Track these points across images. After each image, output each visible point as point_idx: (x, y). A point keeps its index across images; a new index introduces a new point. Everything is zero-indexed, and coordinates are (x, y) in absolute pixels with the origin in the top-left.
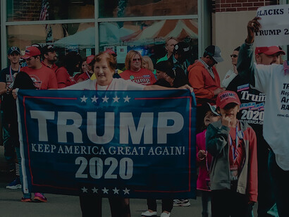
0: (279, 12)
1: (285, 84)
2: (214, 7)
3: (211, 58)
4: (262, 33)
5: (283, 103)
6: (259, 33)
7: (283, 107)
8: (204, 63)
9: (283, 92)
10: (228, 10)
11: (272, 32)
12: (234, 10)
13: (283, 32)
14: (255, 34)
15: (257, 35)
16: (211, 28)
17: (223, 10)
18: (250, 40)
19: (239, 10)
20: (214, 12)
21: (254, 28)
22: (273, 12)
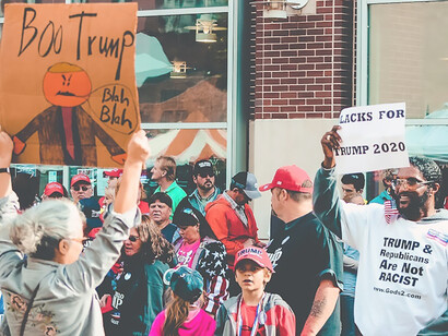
0: (365, 116)
1: (386, 239)
2: (253, 111)
3: (241, 191)
4: (344, 151)
5: (383, 270)
6: (340, 152)
7: (382, 276)
8: (230, 200)
9: (383, 252)
10: (274, 117)
11: (357, 150)
12: (285, 117)
13: (372, 149)
14: (335, 153)
15: (337, 154)
16: (248, 143)
17: (267, 116)
18: (328, 164)
19: (292, 116)
20: (253, 118)
21: (332, 143)
22: (357, 117)
